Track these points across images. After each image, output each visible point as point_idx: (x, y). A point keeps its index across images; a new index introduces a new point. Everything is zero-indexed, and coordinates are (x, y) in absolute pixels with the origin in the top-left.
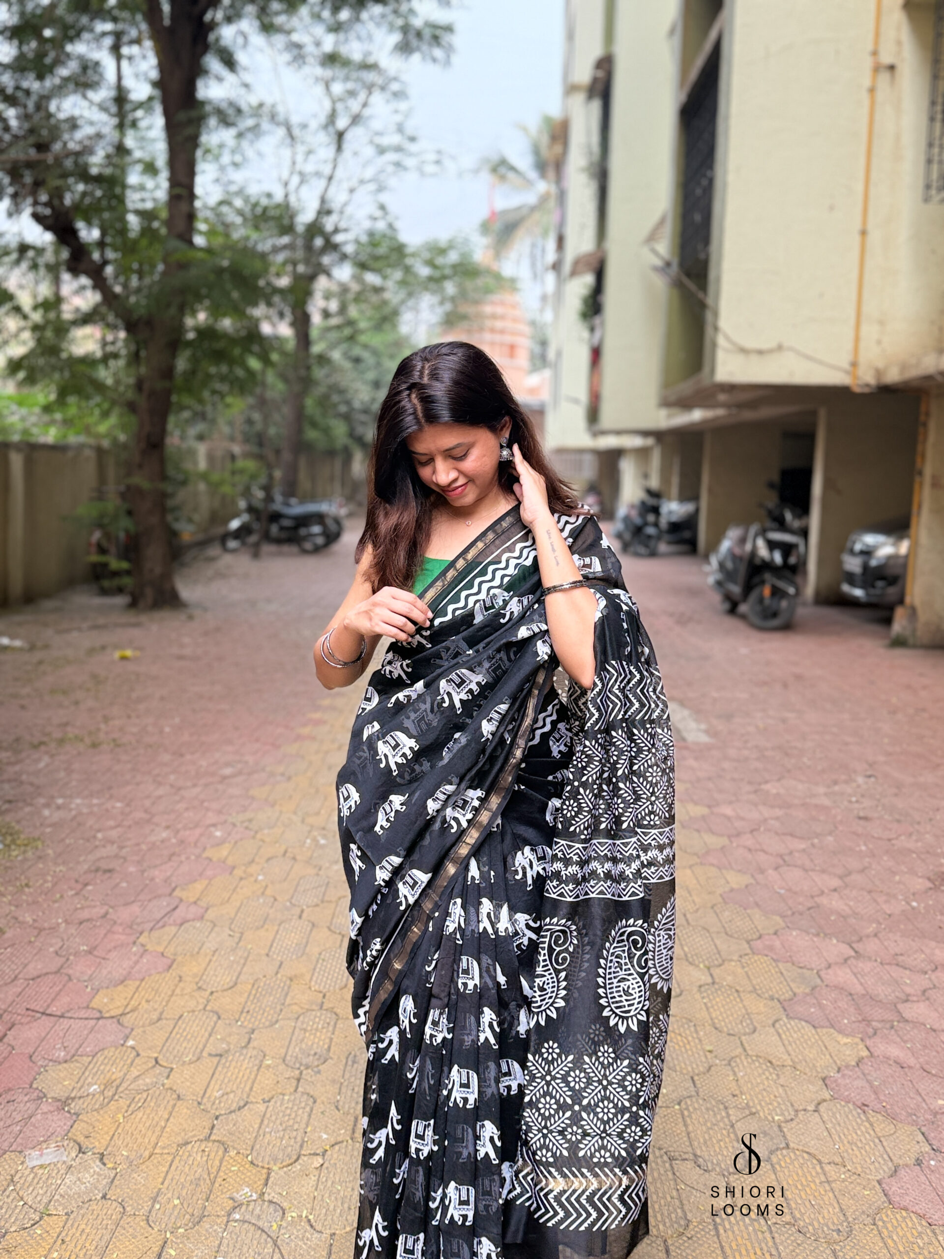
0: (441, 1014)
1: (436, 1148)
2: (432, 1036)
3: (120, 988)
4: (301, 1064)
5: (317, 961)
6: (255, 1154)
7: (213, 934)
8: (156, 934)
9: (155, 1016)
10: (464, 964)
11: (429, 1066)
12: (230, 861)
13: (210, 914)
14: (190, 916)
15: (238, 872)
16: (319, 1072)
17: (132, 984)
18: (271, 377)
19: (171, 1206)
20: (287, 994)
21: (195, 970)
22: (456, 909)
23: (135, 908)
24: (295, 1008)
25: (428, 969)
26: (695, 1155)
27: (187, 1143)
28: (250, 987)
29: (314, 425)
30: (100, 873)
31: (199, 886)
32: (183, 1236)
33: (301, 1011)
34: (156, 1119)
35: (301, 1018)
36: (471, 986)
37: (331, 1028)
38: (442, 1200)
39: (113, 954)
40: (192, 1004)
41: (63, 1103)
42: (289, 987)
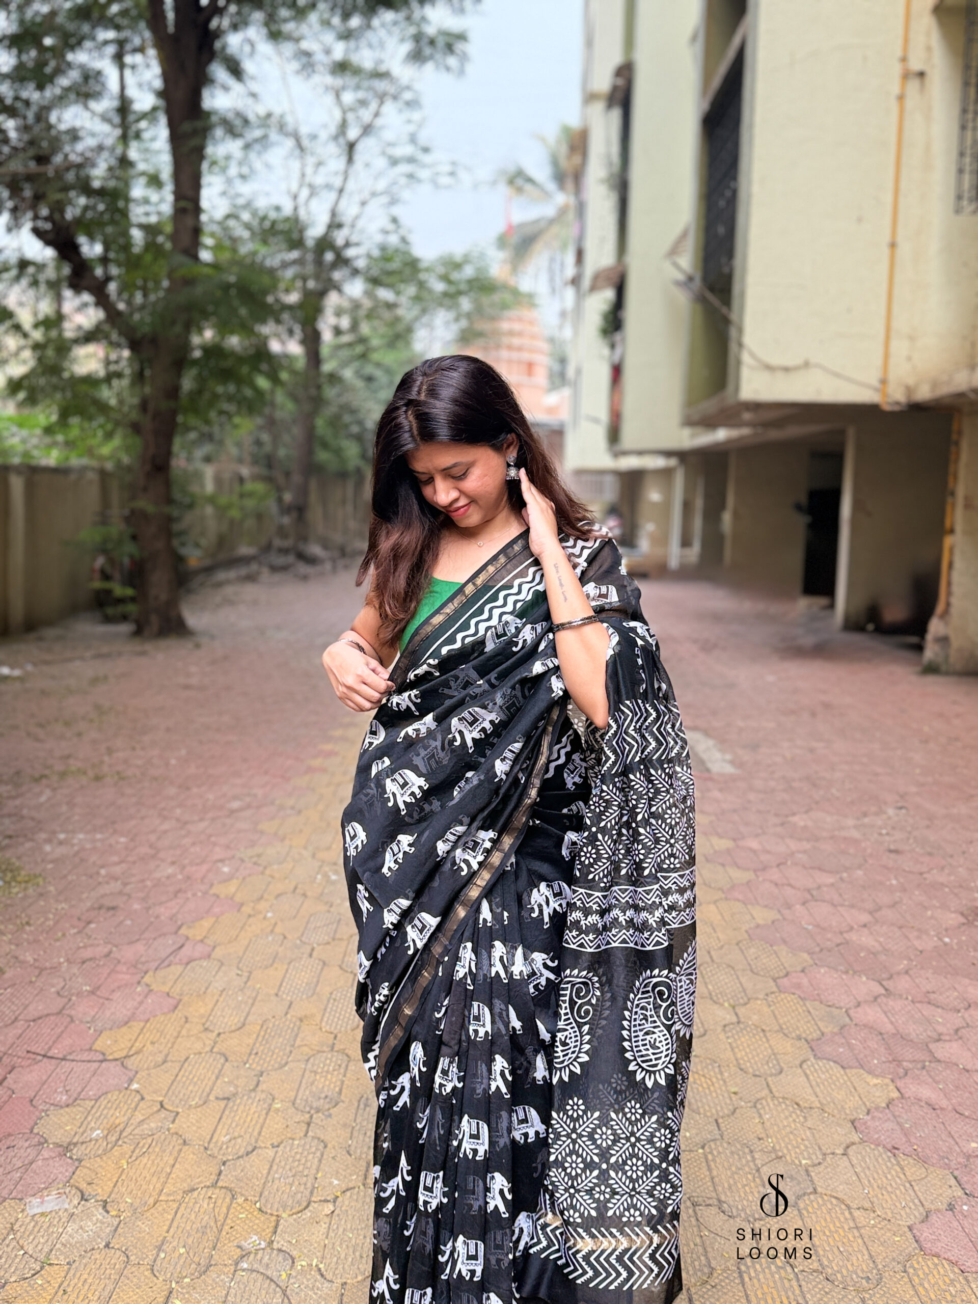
0: (451, 1062)
1: (445, 1201)
2: (441, 1085)
3: (124, 1029)
4: (311, 1108)
5: (328, 1001)
6: (263, 1200)
7: (221, 974)
8: (161, 973)
9: (160, 1059)
10: (475, 1011)
11: (439, 1115)
12: (238, 898)
13: (218, 953)
14: (197, 954)
15: (246, 910)
16: (330, 1116)
17: (136, 1026)
18: (280, 397)
19: (177, 1254)
20: (297, 1035)
21: (202, 1011)
22: (467, 953)
23: (140, 947)
24: (306, 1049)
25: (438, 1016)
26: (720, 1201)
27: (194, 1190)
28: (259, 1027)
29: (325, 445)
30: (102, 911)
31: (206, 924)
32: (188, 1285)
33: (311, 1053)
34: (162, 1165)
35: (312, 1060)
36: (481, 1033)
37: (342, 1071)
38: (452, 1253)
39: (116, 996)
40: (198, 1046)
41: (65, 1149)
42: (299, 1028)
